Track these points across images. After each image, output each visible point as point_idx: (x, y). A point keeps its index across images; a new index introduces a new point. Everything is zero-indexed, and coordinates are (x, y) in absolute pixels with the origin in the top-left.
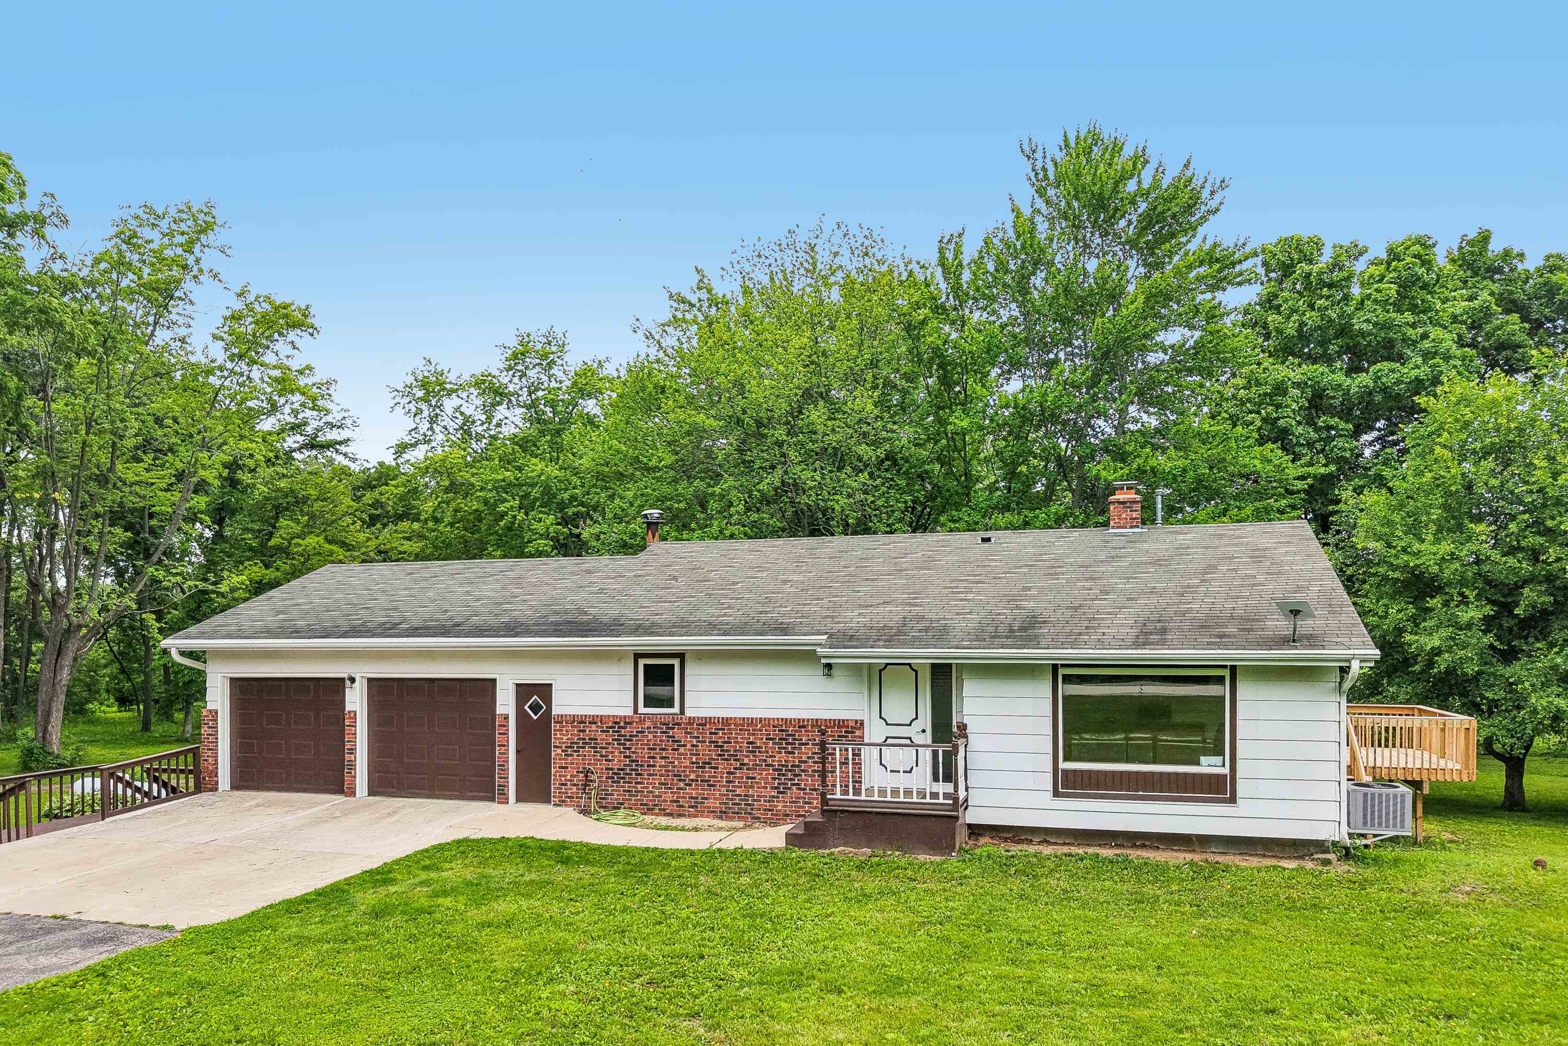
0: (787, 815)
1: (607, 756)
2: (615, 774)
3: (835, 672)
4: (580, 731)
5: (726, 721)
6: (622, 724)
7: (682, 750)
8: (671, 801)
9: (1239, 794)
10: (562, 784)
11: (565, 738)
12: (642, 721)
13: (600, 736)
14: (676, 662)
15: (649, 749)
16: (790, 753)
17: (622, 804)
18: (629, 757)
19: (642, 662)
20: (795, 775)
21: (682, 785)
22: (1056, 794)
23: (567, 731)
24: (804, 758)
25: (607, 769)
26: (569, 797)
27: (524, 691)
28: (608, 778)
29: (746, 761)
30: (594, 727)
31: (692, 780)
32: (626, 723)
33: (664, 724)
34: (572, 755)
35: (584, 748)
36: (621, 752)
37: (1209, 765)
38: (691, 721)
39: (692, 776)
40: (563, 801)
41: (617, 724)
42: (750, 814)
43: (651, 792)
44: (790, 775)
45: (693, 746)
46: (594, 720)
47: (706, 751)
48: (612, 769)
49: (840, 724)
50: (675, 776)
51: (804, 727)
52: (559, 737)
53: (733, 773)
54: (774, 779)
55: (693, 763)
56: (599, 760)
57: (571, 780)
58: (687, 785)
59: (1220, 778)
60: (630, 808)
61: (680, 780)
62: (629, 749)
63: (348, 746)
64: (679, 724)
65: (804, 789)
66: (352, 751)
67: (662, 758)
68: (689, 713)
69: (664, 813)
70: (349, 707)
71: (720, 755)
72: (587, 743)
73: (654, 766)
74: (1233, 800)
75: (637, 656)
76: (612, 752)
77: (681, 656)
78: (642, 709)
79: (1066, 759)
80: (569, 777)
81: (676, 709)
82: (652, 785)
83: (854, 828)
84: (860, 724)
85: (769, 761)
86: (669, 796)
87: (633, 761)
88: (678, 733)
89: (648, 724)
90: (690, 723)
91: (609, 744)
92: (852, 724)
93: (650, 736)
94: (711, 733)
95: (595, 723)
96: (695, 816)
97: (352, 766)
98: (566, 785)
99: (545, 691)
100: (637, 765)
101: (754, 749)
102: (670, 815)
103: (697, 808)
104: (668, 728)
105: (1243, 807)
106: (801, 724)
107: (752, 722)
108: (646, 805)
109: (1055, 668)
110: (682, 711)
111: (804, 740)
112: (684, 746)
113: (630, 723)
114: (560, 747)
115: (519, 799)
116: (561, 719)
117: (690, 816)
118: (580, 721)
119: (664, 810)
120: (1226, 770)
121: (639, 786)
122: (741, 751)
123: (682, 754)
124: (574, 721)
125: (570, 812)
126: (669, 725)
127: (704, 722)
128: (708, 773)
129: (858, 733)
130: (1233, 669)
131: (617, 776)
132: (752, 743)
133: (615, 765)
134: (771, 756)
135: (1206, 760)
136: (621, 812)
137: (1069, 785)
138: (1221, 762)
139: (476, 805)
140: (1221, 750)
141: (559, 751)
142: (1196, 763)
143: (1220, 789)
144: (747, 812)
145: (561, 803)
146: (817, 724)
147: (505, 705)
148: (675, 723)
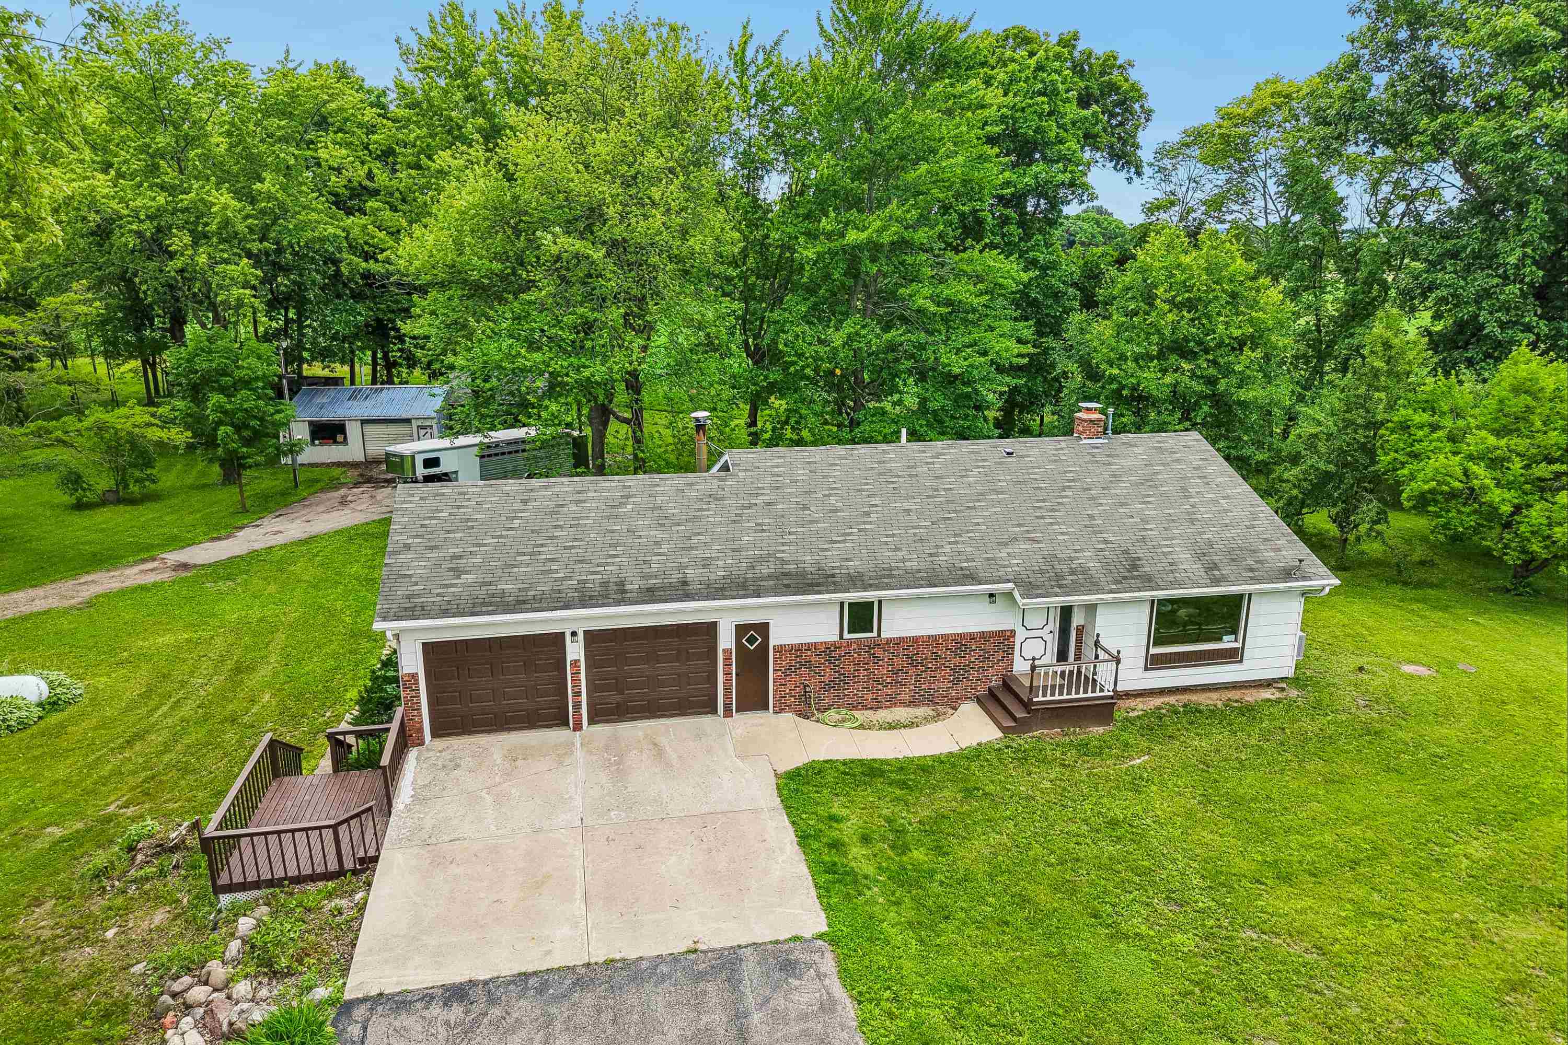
0: (959, 699)
1: (820, 673)
2: (826, 685)
3: (998, 599)
4: (797, 656)
5: (916, 639)
6: (832, 648)
7: (881, 663)
8: (872, 699)
9: (1246, 658)
10: (782, 697)
11: (784, 663)
12: (849, 643)
13: (814, 659)
15: (854, 665)
16: (962, 657)
17: (832, 705)
18: (838, 672)
19: (847, 610)
20: (966, 672)
21: (880, 687)
22: (1146, 669)
23: (786, 657)
24: (973, 659)
25: (820, 682)
26: (787, 706)
27: (741, 630)
28: (821, 689)
29: (930, 665)
30: (809, 653)
31: (888, 683)
33: (867, 645)
34: (790, 675)
35: (800, 669)
36: (831, 669)
37: (1227, 643)
38: (889, 641)
39: (889, 680)
40: (783, 709)
41: (827, 650)
42: (932, 701)
43: (856, 695)
44: (962, 672)
45: (889, 659)
46: (809, 647)
47: (900, 662)
48: (824, 682)
49: (1000, 634)
50: (875, 681)
51: (974, 638)
52: (776, 664)
53: (920, 675)
54: (951, 676)
55: (889, 671)
56: (813, 677)
57: (789, 694)
58: (884, 687)
59: (1234, 650)
60: (839, 708)
61: (879, 684)
62: (838, 666)
63: (574, 690)
64: (879, 644)
65: (972, 680)
67: (865, 670)
68: (886, 635)
69: (865, 708)
71: (910, 664)
72: (803, 665)
73: (858, 676)
74: (1241, 661)
75: (843, 606)
76: (824, 670)
78: (846, 635)
79: (1154, 647)
80: (787, 692)
81: (875, 634)
82: (856, 690)
83: (1050, 719)
84: (1013, 633)
85: (947, 664)
86: (870, 696)
87: (842, 674)
88: (879, 652)
89: (854, 646)
90: (888, 644)
91: (822, 664)
92: (1008, 634)
93: (856, 655)
94: (904, 649)
95: (810, 649)
96: (890, 707)
97: (579, 706)
98: (785, 697)
99: (763, 629)
100: (844, 677)
101: (936, 657)
102: (870, 708)
103: (892, 702)
104: (870, 648)
105: (1246, 664)
106: (972, 637)
107: (935, 638)
108: (852, 704)
109: (1153, 601)
110: (879, 635)
111: (974, 646)
112: (883, 660)
113: (839, 647)
114: (781, 670)
115: (739, 710)
116: (779, 649)
117: (887, 708)
118: (797, 650)
119: (866, 706)
120: (1238, 645)
121: (846, 692)
122: (927, 659)
123: (880, 666)
124: (792, 649)
125: (788, 718)
126: (871, 646)
127: (898, 641)
128: (901, 677)
129: (1012, 639)
130: (1249, 594)
131: (828, 687)
132: (935, 653)
133: (827, 679)
134: (949, 661)
135: (1225, 638)
136: (832, 712)
137: (1154, 663)
138: (1236, 641)
139: (705, 721)
140: (1234, 632)
141: (779, 673)
142: (1220, 639)
143: (1234, 656)
144: (930, 700)
145: (781, 711)
146: (983, 635)
147: (726, 640)
148: (875, 644)
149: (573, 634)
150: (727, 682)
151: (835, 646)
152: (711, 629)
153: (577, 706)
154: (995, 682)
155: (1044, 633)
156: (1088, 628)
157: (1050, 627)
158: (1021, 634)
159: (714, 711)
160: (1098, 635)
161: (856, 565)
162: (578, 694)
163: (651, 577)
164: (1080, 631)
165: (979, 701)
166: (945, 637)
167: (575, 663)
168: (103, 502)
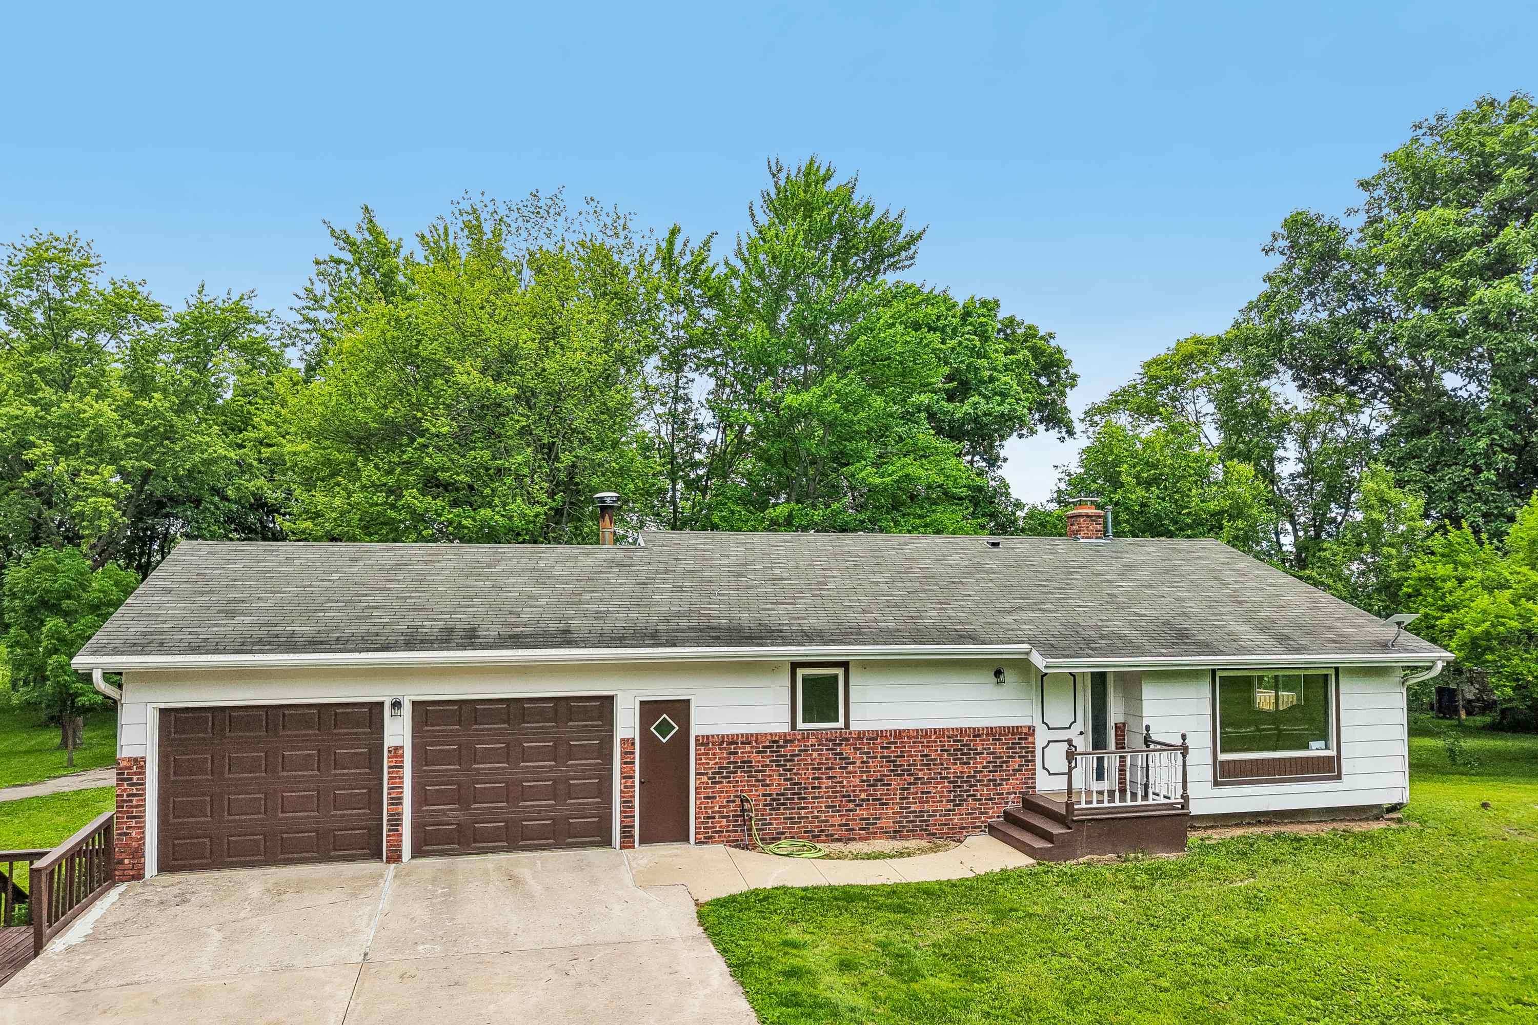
0: (964, 828)
1: (764, 780)
2: (774, 800)
3: (1007, 678)
4: (731, 753)
5: (899, 734)
6: (781, 743)
7: (851, 768)
8: (840, 825)
9: (1344, 771)
10: (708, 818)
11: (711, 762)
12: (805, 737)
13: (755, 758)
14: (840, 672)
15: (813, 769)
16: (965, 763)
17: (783, 833)
18: (791, 779)
19: (800, 672)
20: (971, 786)
21: (851, 806)
22: (1216, 783)
23: (714, 754)
24: (979, 767)
25: (764, 795)
26: (717, 832)
27: (649, 710)
28: (765, 805)
29: (920, 775)
30: (748, 748)
31: (863, 800)
32: (786, 741)
33: (831, 740)
34: (721, 782)
35: (735, 772)
36: (780, 775)
37: (1316, 749)
38: (861, 735)
39: (863, 796)
40: (710, 838)
41: (775, 743)
42: (926, 830)
43: (817, 817)
44: (965, 787)
45: (863, 762)
46: (747, 739)
47: (877, 767)
48: (770, 795)
49: (1014, 731)
50: (844, 796)
51: (979, 736)
52: (705, 763)
53: (908, 789)
54: (950, 792)
55: (863, 781)
56: (754, 786)
57: (719, 812)
58: (857, 805)
59: (1329, 759)
60: (793, 837)
61: (850, 801)
62: (790, 770)
63: (391, 794)
64: (847, 740)
65: (980, 800)
67: (829, 778)
68: (854, 727)
69: (831, 839)
70: (388, 741)
71: (892, 771)
72: (739, 767)
73: (820, 788)
74: (1339, 777)
75: (795, 666)
76: (770, 776)
77: (845, 665)
78: (800, 725)
79: (1223, 751)
80: (717, 809)
81: (841, 724)
82: (817, 809)
83: (1100, 836)
84: (1031, 730)
85: (944, 773)
86: (837, 820)
87: (795, 784)
88: (847, 750)
89: (812, 741)
90: (859, 738)
91: (767, 766)
92: (1025, 730)
93: (815, 754)
94: (882, 748)
95: (749, 743)
96: (866, 839)
97: (398, 821)
98: (714, 818)
99: (682, 708)
100: (800, 789)
101: (928, 762)
102: (839, 840)
103: (869, 830)
104: (835, 745)
105: (1347, 781)
106: (976, 733)
107: (926, 733)
108: (812, 831)
109: (1214, 671)
110: (847, 725)
111: (979, 748)
112: (854, 763)
113: (791, 741)
114: (707, 774)
115: (641, 842)
116: (704, 742)
117: (862, 839)
118: (730, 742)
119: (832, 835)
120: (1333, 753)
121: (802, 812)
122: (915, 765)
123: (850, 773)
124: (723, 742)
125: (718, 852)
126: (836, 741)
127: (875, 736)
128: (880, 791)
129: (1030, 739)
130: (1337, 669)
131: (776, 803)
132: (926, 756)
133: (774, 790)
134: (946, 768)
135: (1313, 745)
137: (1226, 774)
138: (1327, 748)
139: (595, 855)
140: (1324, 736)
141: (704, 779)
142: (1307, 747)
143: (1328, 768)
144: (922, 828)
145: (707, 840)
146: (991, 732)
147: (626, 727)
148: (843, 738)
149: (397, 705)
150: (627, 788)
151: (788, 740)
152: (604, 709)
153: (396, 821)
154: (1013, 805)
155: (1072, 734)
156: (1132, 725)
157: (1078, 727)
158: (1041, 737)
159: (607, 842)
160: (1148, 728)
161: (811, 622)
162: (397, 801)
164: (1120, 729)
165: (993, 830)
166: (939, 733)
167: (396, 751)
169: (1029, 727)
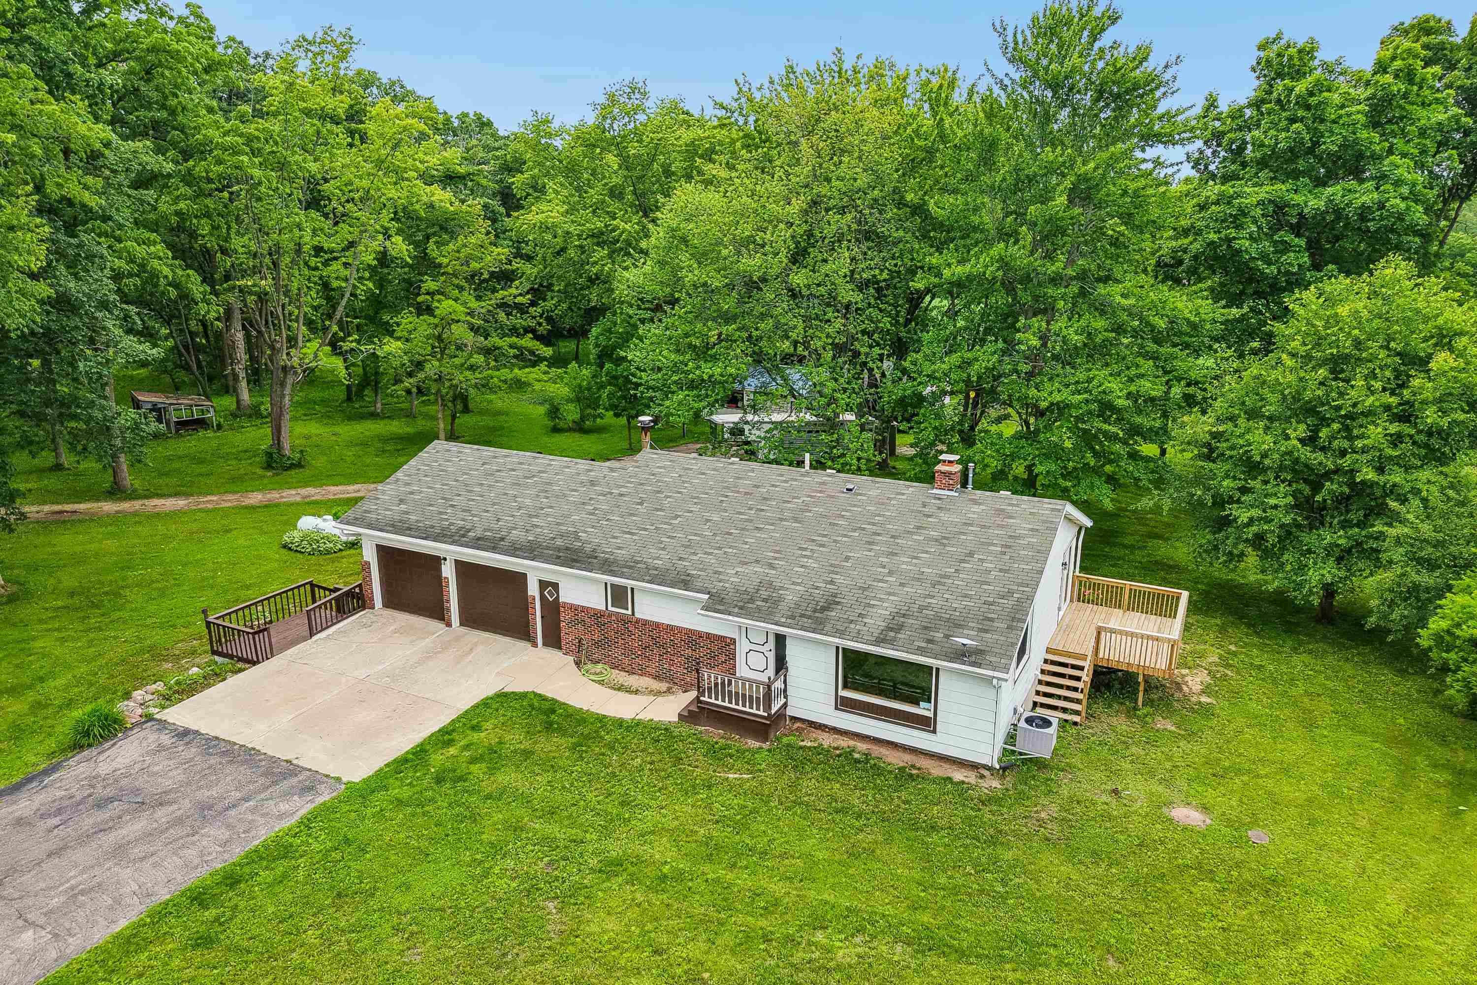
0: (693, 685)
1: (591, 632)
4: (576, 614)
5: (658, 625)
6: (599, 615)
7: (633, 637)
8: (628, 664)
9: (937, 730)
10: (567, 643)
11: (567, 617)
12: (610, 616)
13: (587, 620)
15: (614, 633)
16: (694, 650)
17: (601, 660)
18: (604, 635)
22: (837, 708)
23: (568, 613)
24: (702, 655)
25: (591, 639)
26: (571, 651)
27: (543, 585)
28: (592, 644)
29: (669, 650)
30: (583, 613)
31: (639, 655)
33: (623, 619)
34: (572, 628)
35: (578, 624)
36: (599, 631)
37: (924, 708)
38: (638, 621)
39: (639, 653)
40: (568, 652)
41: (597, 615)
43: (617, 657)
44: (693, 663)
45: (639, 635)
46: (584, 609)
47: (646, 640)
48: (594, 640)
49: (722, 638)
50: (630, 651)
51: (702, 636)
52: (565, 617)
53: (662, 656)
54: (685, 663)
55: (639, 645)
56: (587, 633)
58: (636, 657)
59: (928, 718)
60: (605, 664)
61: (633, 654)
62: (604, 630)
63: (445, 598)
64: (631, 621)
66: (448, 601)
67: (622, 639)
68: (637, 615)
69: (623, 670)
70: (444, 575)
71: (654, 644)
72: (579, 622)
73: (618, 643)
74: (934, 731)
76: (594, 630)
78: (610, 608)
79: (843, 690)
80: (570, 640)
81: (629, 612)
82: (616, 653)
84: (734, 641)
85: (682, 653)
86: (626, 661)
87: (606, 638)
88: (631, 627)
89: (613, 617)
91: (592, 625)
92: (728, 640)
93: (615, 625)
94: (649, 631)
95: (584, 611)
96: (641, 675)
97: (449, 610)
98: (569, 643)
99: (555, 586)
100: (608, 641)
101: (673, 644)
102: (627, 672)
103: (642, 671)
104: (625, 623)
105: (937, 736)
106: (700, 635)
107: (672, 628)
108: (614, 663)
110: (633, 614)
111: (702, 643)
112: (634, 635)
113: (604, 616)
114: (565, 622)
115: (545, 644)
116: (567, 605)
117: (638, 675)
118: (575, 609)
119: (624, 668)
120: (931, 715)
121: (610, 652)
122: (666, 644)
123: (633, 639)
124: (572, 608)
125: (570, 662)
126: (625, 621)
127: (645, 623)
128: (648, 653)
129: (732, 647)
131: (597, 644)
132: (672, 640)
133: (596, 638)
134: (683, 650)
135: (920, 704)
136: (600, 666)
137: (844, 704)
138: (929, 710)
139: (518, 646)
140: (927, 703)
141: (564, 624)
142: (915, 704)
143: (927, 724)
144: (671, 680)
145: (565, 653)
146: (709, 636)
147: (533, 589)
148: (629, 620)
149: (445, 559)
150: (533, 619)
151: (602, 614)
152: (521, 578)
155: (765, 650)
157: (769, 646)
158: (742, 647)
161: (622, 554)
163: (489, 530)
166: (680, 630)
167: (447, 579)
168: (570, 430)
169: (731, 639)
